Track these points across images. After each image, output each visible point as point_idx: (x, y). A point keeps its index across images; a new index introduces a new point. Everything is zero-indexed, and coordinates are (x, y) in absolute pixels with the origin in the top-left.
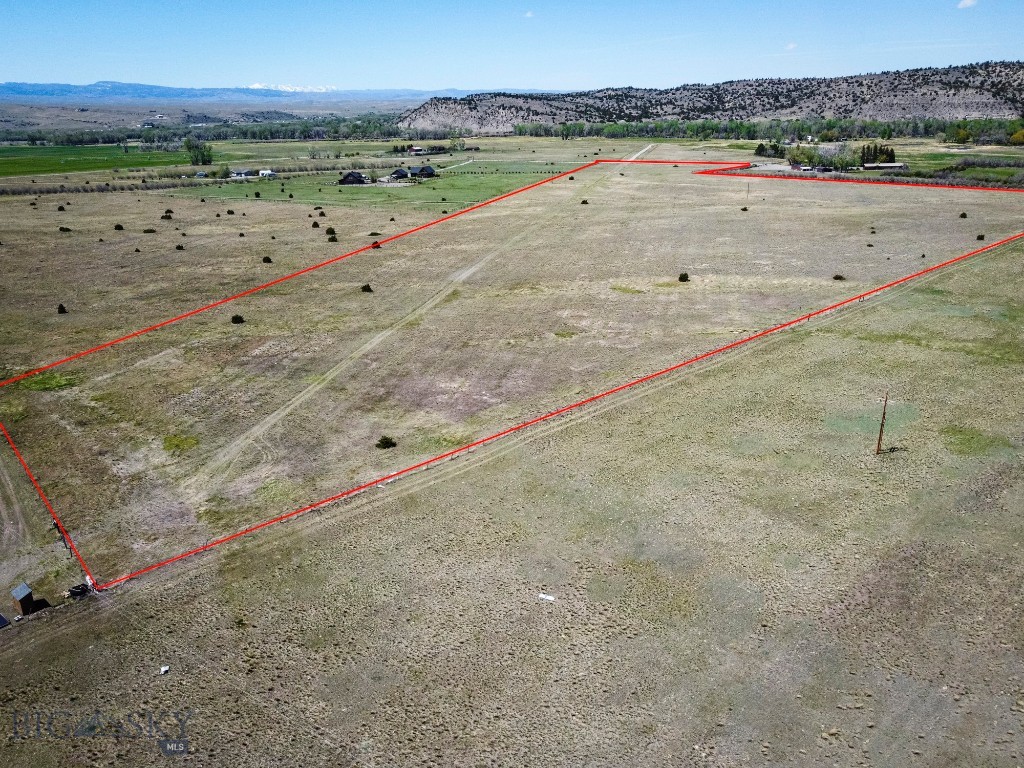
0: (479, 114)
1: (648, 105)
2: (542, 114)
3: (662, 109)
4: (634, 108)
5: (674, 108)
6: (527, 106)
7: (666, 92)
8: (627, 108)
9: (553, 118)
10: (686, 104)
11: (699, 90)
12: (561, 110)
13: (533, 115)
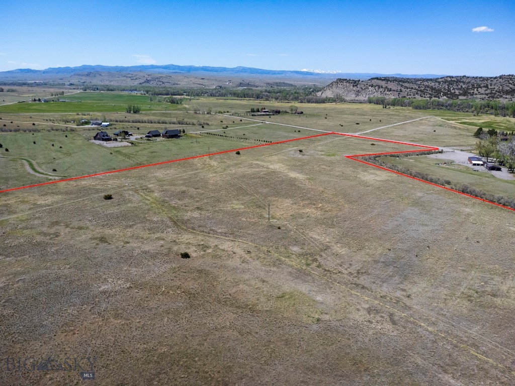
0: (358, 89)
1: (470, 87)
2: (394, 91)
3: (478, 91)
6: (386, 85)
7: (487, 79)
8: (454, 89)
9: (399, 94)
10: (497, 88)
11: (511, 79)
12: (408, 89)
13: (387, 91)
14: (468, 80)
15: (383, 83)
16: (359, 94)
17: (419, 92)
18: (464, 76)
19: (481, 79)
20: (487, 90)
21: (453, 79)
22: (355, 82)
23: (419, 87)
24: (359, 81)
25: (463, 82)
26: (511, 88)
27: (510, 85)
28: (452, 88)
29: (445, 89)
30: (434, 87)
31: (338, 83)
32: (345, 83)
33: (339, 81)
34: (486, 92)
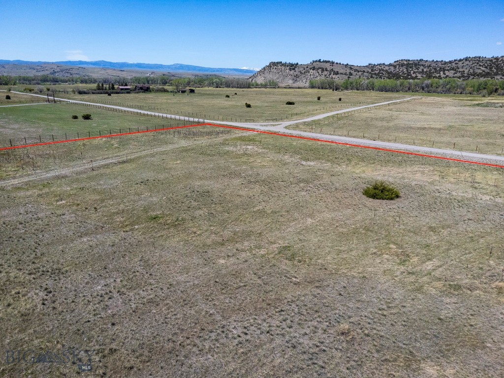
0: (295, 73)
1: (433, 70)
2: (342, 74)
3: (444, 74)
4: (420, 73)
5: (454, 74)
6: (332, 67)
7: (450, 62)
8: (414, 73)
9: (349, 77)
10: (466, 71)
11: (479, 61)
12: (359, 72)
13: (333, 75)
14: (427, 64)
15: (327, 66)
17: (374, 76)
18: (421, 60)
19: (442, 63)
20: (456, 73)
21: (410, 62)
22: (292, 65)
23: (372, 70)
24: (297, 64)
25: (423, 65)
26: (484, 71)
27: (481, 67)
28: (412, 72)
29: (404, 73)
30: (389, 71)
31: (271, 67)
32: (279, 67)
33: (273, 65)
34: (456, 75)
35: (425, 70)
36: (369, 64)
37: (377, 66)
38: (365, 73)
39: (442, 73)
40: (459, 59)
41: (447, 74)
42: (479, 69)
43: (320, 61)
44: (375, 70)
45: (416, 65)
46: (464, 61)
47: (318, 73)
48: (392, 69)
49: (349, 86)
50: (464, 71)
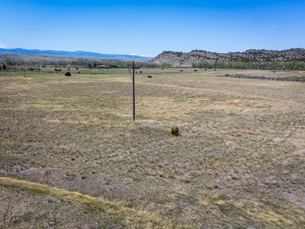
0: (181, 59)
1: (270, 57)
2: (212, 59)
3: (277, 59)
4: (262, 58)
5: (283, 59)
6: (205, 55)
7: (282, 52)
9: (216, 61)
10: (291, 57)
11: (299, 51)
12: (222, 58)
13: (206, 59)
14: (267, 53)
15: (202, 54)
16: (183, 63)
17: (232, 60)
18: (263, 50)
19: (277, 52)
20: (284, 59)
21: (256, 51)
22: (179, 53)
23: (231, 57)
24: (182, 52)
25: (264, 53)
26: (301, 58)
27: (300, 55)
28: (257, 58)
29: (252, 58)
30: (243, 57)
31: (164, 54)
32: (170, 55)
33: (165, 53)
34: (284, 60)
35: (265, 56)
36: (230, 53)
37: (235, 53)
38: (227, 59)
39: (275, 58)
40: (287, 50)
41: (278, 59)
42: (299, 56)
43: (196, 51)
44: (233, 56)
45: (260, 53)
46: (290, 51)
47: (197, 58)
48: (245, 55)
49: (217, 66)
50: (289, 57)
